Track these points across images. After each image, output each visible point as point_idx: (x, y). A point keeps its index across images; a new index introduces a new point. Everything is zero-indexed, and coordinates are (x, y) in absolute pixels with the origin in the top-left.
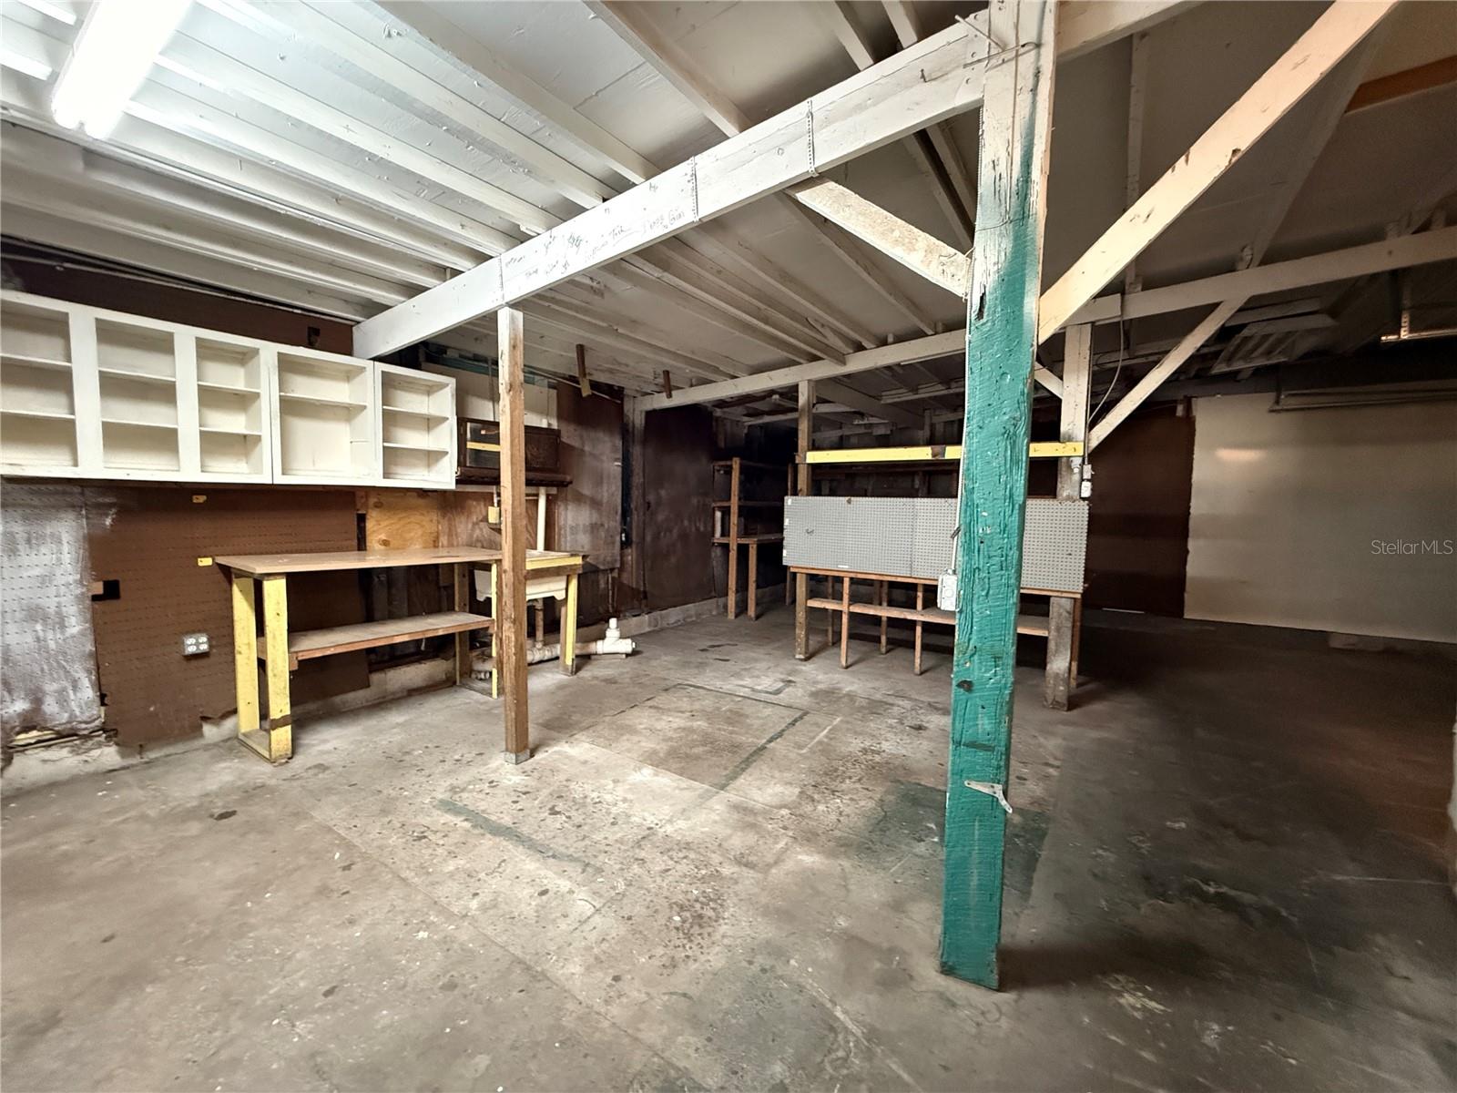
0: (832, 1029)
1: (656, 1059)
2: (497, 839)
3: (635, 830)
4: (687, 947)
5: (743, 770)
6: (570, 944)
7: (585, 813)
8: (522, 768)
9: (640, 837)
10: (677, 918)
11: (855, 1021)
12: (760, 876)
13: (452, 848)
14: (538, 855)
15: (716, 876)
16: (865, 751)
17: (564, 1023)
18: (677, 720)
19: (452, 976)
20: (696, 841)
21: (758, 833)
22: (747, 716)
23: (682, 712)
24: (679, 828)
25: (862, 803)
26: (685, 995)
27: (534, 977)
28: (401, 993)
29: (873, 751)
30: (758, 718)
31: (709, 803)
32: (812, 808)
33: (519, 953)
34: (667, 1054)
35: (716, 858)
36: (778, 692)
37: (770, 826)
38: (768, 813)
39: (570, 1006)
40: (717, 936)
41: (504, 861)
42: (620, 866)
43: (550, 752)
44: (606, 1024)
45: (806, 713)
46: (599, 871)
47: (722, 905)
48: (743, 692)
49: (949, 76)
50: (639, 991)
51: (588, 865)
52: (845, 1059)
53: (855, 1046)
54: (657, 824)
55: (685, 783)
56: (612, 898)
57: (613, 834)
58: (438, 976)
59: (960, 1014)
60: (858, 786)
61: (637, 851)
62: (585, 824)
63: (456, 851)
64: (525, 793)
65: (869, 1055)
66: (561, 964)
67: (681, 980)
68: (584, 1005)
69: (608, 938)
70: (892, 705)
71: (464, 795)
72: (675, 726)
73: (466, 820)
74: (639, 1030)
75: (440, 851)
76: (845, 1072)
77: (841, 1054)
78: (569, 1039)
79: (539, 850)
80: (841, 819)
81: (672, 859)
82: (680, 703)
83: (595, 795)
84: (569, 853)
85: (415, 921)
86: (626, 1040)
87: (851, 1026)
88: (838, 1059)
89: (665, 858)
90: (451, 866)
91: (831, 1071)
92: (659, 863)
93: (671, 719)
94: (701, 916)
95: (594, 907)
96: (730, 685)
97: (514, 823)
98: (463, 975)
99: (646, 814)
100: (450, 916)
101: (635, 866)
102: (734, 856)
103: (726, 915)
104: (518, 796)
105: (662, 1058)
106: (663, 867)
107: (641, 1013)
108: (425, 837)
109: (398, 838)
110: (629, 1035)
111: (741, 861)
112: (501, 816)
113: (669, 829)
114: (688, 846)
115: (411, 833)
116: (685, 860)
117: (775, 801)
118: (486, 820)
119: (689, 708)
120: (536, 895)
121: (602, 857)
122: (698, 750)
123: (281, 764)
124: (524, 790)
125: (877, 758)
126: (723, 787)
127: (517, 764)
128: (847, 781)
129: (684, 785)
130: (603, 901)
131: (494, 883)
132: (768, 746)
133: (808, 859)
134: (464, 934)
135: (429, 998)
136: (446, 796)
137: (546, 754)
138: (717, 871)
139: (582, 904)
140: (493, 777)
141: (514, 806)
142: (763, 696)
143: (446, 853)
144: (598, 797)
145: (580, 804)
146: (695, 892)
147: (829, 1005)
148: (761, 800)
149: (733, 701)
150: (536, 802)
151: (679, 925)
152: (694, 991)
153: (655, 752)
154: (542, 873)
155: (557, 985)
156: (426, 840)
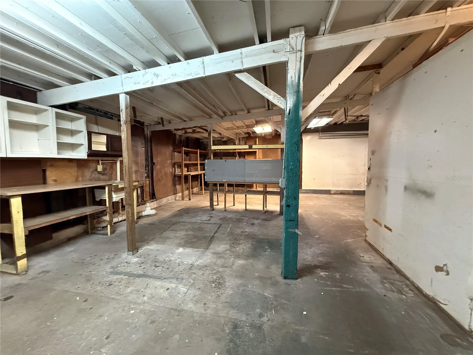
0: (266, 298)
1: (227, 319)
2: (141, 279)
3: (187, 265)
4: (220, 291)
5: (211, 243)
6: (185, 300)
7: (168, 265)
8: (136, 256)
9: (190, 267)
10: (213, 285)
11: (271, 295)
12: (230, 269)
13: (125, 285)
14: (159, 280)
15: (218, 272)
16: (242, 232)
17: (196, 319)
18: (182, 232)
19: (151, 319)
20: (207, 264)
21: (224, 258)
22: (204, 228)
23: (183, 230)
24: (200, 262)
25: (247, 245)
26: (226, 302)
27: (179, 311)
28: (136, 329)
29: (244, 232)
30: (207, 228)
31: (206, 253)
32: (235, 249)
33: (170, 307)
34: (229, 317)
35: (216, 267)
36: (209, 220)
37: (226, 256)
38: (224, 252)
39: (195, 315)
40: (227, 286)
41: (148, 284)
42: (188, 276)
43: (143, 249)
44: (208, 315)
45: (221, 225)
46: (182, 279)
47: (224, 278)
48: (199, 221)
49: (279, 52)
50: (213, 305)
51: (177, 278)
52: (272, 303)
53: (273, 300)
54: (193, 263)
55: (195, 250)
56: (191, 285)
57: (181, 268)
58: (146, 321)
59: (292, 286)
60: (244, 241)
61: (191, 271)
62: (170, 268)
63: (128, 285)
64: (142, 263)
65: (277, 301)
66: (186, 306)
67: (223, 298)
68: (199, 313)
69: (196, 295)
70: (243, 219)
71: (119, 268)
72: (183, 234)
73: (125, 276)
74: (219, 314)
75: (121, 287)
76: (273, 306)
77: (271, 302)
78: (200, 322)
79: (159, 278)
80: (244, 250)
81: (203, 270)
82: (180, 228)
83: (167, 259)
84: (169, 276)
85: (126, 309)
86: (216, 317)
87: (269, 296)
88: (271, 304)
89: (201, 271)
90: (129, 290)
91: (270, 307)
92: (200, 273)
93: (180, 233)
94: (220, 283)
95: (187, 288)
96: (194, 220)
97: (144, 273)
98: (155, 318)
99: (188, 261)
100: (139, 304)
101: (193, 275)
102: (221, 266)
103: (227, 280)
104: (140, 265)
105: (228, 318)
106: (202, 273)
107: (216, 310)
108: (112, 284)
109: (101, 287)
110: (216, 316)
111: (223, 266)
112: (138, 271)
113: (198, 263)
114: (206, 266)
115: (105, 284)
116: (207, 270)
117: (224, 250)
118: (133, 274)
119: (185, 229)
120: (166, 290)
121: (181, 275)
122: (194, 240)
123: (24, 274)
124: (141, 262)
125: (246, 233)
126: (207, 249)
127: (133, 255)
128: (241, 241)
129: (195, 251)
130: (189, 286)
131: (148, 291)
132: (215, 235)
133: (241, 262)
134: (148, 307)
135: (147, 327)
136: (111, 270)
137: (142, 250)
138: (218, 270)
139: (183, 289)
140: (126, 261)
141: (141, 268)
142: (206, 222)
143: (124, 287)
144: (169, 259)
145: (164, 262)
146: (215, 277)
147: (262, 293)
148: (220, 250)
149: (197, 224)
150: (148, 265)
151: (215, 286)
152: (228, 300)
153: (180, 243)
154: (164, 284)
155: (188, 311)
156: (113, 285)
